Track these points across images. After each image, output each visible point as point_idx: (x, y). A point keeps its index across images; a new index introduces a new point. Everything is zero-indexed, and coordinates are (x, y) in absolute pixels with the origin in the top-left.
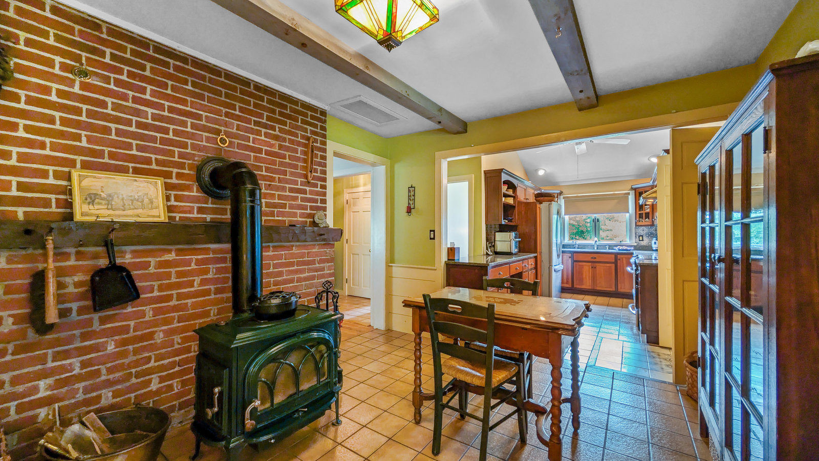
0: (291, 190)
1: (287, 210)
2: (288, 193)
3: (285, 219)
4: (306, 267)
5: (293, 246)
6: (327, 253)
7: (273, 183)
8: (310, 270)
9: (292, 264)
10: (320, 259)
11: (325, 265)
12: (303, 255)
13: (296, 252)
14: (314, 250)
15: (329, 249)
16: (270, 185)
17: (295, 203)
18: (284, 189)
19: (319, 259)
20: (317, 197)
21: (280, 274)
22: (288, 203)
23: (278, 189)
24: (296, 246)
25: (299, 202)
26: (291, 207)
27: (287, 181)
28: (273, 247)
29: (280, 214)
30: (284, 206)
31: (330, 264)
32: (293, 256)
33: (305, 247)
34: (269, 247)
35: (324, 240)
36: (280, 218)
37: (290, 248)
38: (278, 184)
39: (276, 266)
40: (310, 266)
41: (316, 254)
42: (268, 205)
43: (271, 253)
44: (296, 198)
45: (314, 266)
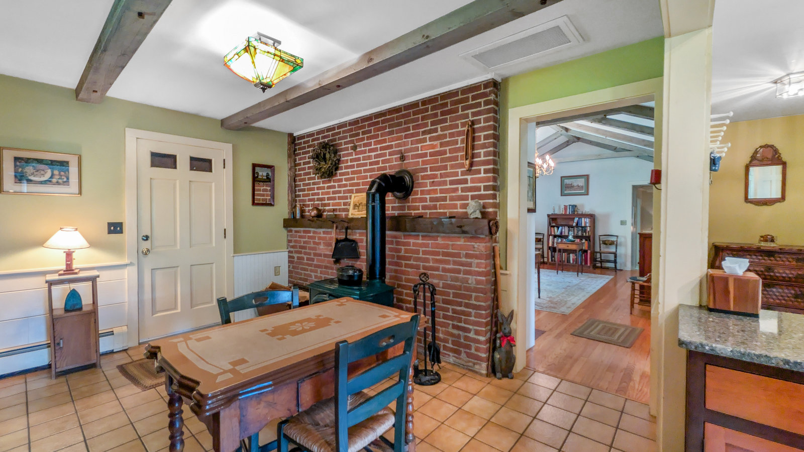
0: (452, 183)
1: (448, 202)
2: (448, 186)
3: (446, 211)
4: (451, 259)
5: (438, 236)
6: (474, 248)
7: (435, 180)
8: (455, 263)
9: (437, 254)
10: (466, 253)
11: (472, 260)
12: (447, 247)
13: (440, 242)
14: (459, 243)
15: (478, 244)
16: (433, 182)
17: (456, 194)
18: (445, 183)
19: (464, 252)
20: (479, 184)
21: (427, 260)
22: (448, 195)
23: (440, 184)
24: (442, 237)
25: (460, 193)
26: (452, 199)
27: (447, 175)
28: (422, 236)
29: (441, 207)
30: (444, 199)
31: (479, 261)
32: (438, 246)
33: (449, 238)
34: (418, 236)
35: (464, 232)
36: (442, 211)
37: (436, 238)
38: (439, 180)
39: (424, 253)
40: (455, 259)
41: (462, 247)
42: (432, 200)
43: (420, 241)
44: (457, 189)
45: (459, 259)
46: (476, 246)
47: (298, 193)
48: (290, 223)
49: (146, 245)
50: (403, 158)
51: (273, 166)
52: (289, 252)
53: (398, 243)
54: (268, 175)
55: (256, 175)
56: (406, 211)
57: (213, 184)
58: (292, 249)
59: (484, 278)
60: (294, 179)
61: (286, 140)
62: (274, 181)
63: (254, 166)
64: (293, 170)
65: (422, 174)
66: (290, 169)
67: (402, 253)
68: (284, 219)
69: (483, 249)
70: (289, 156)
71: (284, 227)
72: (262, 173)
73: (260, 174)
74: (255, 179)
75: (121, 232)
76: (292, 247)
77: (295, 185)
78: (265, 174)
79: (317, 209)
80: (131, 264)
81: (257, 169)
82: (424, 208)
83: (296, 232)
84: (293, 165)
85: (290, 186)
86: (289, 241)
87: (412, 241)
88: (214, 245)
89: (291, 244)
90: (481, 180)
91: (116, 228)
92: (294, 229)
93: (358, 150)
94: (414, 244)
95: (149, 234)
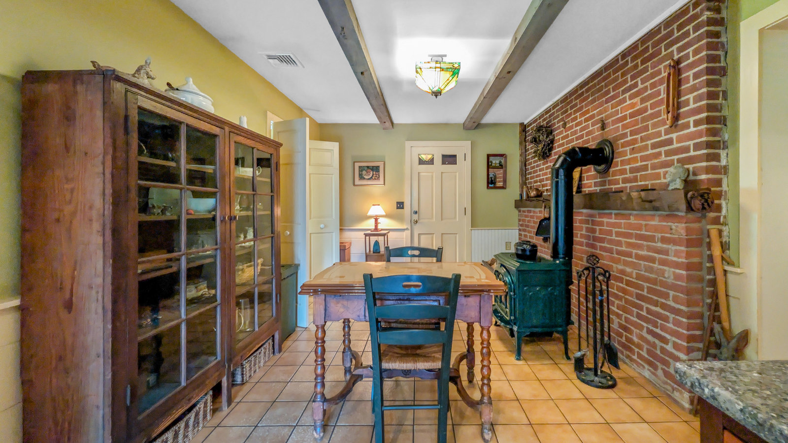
0: (654, 146)
1: (649, 172)
2: (650, 152)
3: (647, 183)
4: (645, 243)
5: (630, 214)
6: (671, 229)
7: (635, 146)
8: (649, 249)
9: (630, 236)
10: (662, 236)
11: (670, 246)
12: (639, 228)
13: (633, 222)
14: (653, 223)
15: (676, 224)
16: (633, 149)
17: (658, 160)
18: (645, 148)
19: (660, 235)
20: (687, 143)
21: (619, 243)
22: (649, 163)
23: (641, 149)
24: (636, 215)
25: (663, 158)
26: (654, 167)
27: (648, 138)
28: (615, 214)
30: (645, 168)
31: (678, 248)
32: (630, 226)
33: (643, 217)
34: (611, 214)
35: (656, 209)
36: (643, 183)
37: (627, 217)
38: (640, 144)
39: (618, 234)
40: (650, 243)
41: (656, 229)
42: (632, 170)
43: (613, 221)
44: (659, 154)
45: (654, 244)
46: (674, 227)
47: (527, 176)
48: (519, 204)
49: (415, 217)
50: (603, 127)
51: (504, 155)
52: (520, 230)
53: (593, 223)
54: (500, 162)
55: (490, 164)
56: (607, 187)
57: (457, 174)
58: (521, 228)
59: (684, 272)
60: (524, 164)
61: (518, 130)
62: (506, 167)
63: (489, 156)
64: (524, 156)
65: (622, 141)
66: (521, 155)
67: (597, 234)
68: (515, 200)
69: (683, 232)
70: (521, 143)
71: (515, 207)
72: (495, 161)
73: (494, 162)
74: (489, 166)
75: (403, 208)
76: (522, 225)
77: (526, 169)
78: (498, 162)
79: (537, 190)
80: (407, 229)
81: (491, 159)
82: (625, 181)
83: (524, 211)
84: (524, 151)
85: (521, 169)
86: (519, 220)
87: (605, 220)
88: (457, 220)
89: (521, 223)
90: (690, 137)
91: (400, 205)
92: (522, 209)
93: (568, 126)
94: (609, 224)
95: (417, 211)
